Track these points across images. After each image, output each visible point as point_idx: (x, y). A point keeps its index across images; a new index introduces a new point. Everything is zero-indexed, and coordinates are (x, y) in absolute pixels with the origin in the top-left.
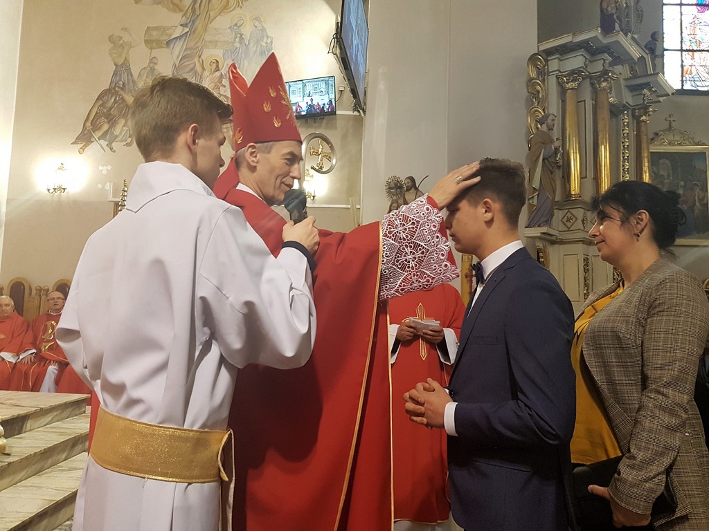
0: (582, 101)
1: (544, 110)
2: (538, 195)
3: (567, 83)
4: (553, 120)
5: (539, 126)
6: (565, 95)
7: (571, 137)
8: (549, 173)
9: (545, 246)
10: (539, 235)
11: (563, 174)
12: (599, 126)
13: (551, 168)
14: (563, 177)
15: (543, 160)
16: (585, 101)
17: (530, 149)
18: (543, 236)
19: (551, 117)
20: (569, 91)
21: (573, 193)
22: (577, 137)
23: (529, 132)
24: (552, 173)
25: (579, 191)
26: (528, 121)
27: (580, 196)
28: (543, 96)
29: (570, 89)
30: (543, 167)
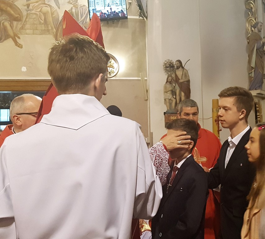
2: (254, 71)
4: (261, 26)
5: (253, 29)
9: (259, 101)
10: (256, 94)
13: (261, 55)
15: (257, 50)
17: (248, 43)
18: (258, 95)
19: (260, 24)
23: (247, 33)
24: (261, 58)
26: (246, 26)
28: (254, 11)
30: (256, 54)
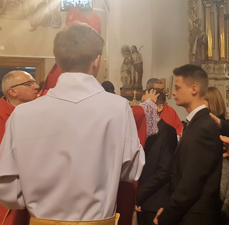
0: (212, 13)
1: (196, 16)
2: (195, 57)
3: (207, 4)
4: (201, 22)
5: (194, 24)
6: (205, 10)
7: (208, 30)
8: (200, 47)
11: (205, 47)
12: (220, 25)
13: (200, 45)
14: (205, 48)
16: (214, 13)
17: (191, 35)
19: (200, 20)
20: (207, 8)
21: (209, 56)
22: (211, 30)
23: (190, 27)
24: (201, 47)
25: (211, 55)
26: (189, 21)
27: (212, 58)
28: (196, 9)
29: (208, 7)
